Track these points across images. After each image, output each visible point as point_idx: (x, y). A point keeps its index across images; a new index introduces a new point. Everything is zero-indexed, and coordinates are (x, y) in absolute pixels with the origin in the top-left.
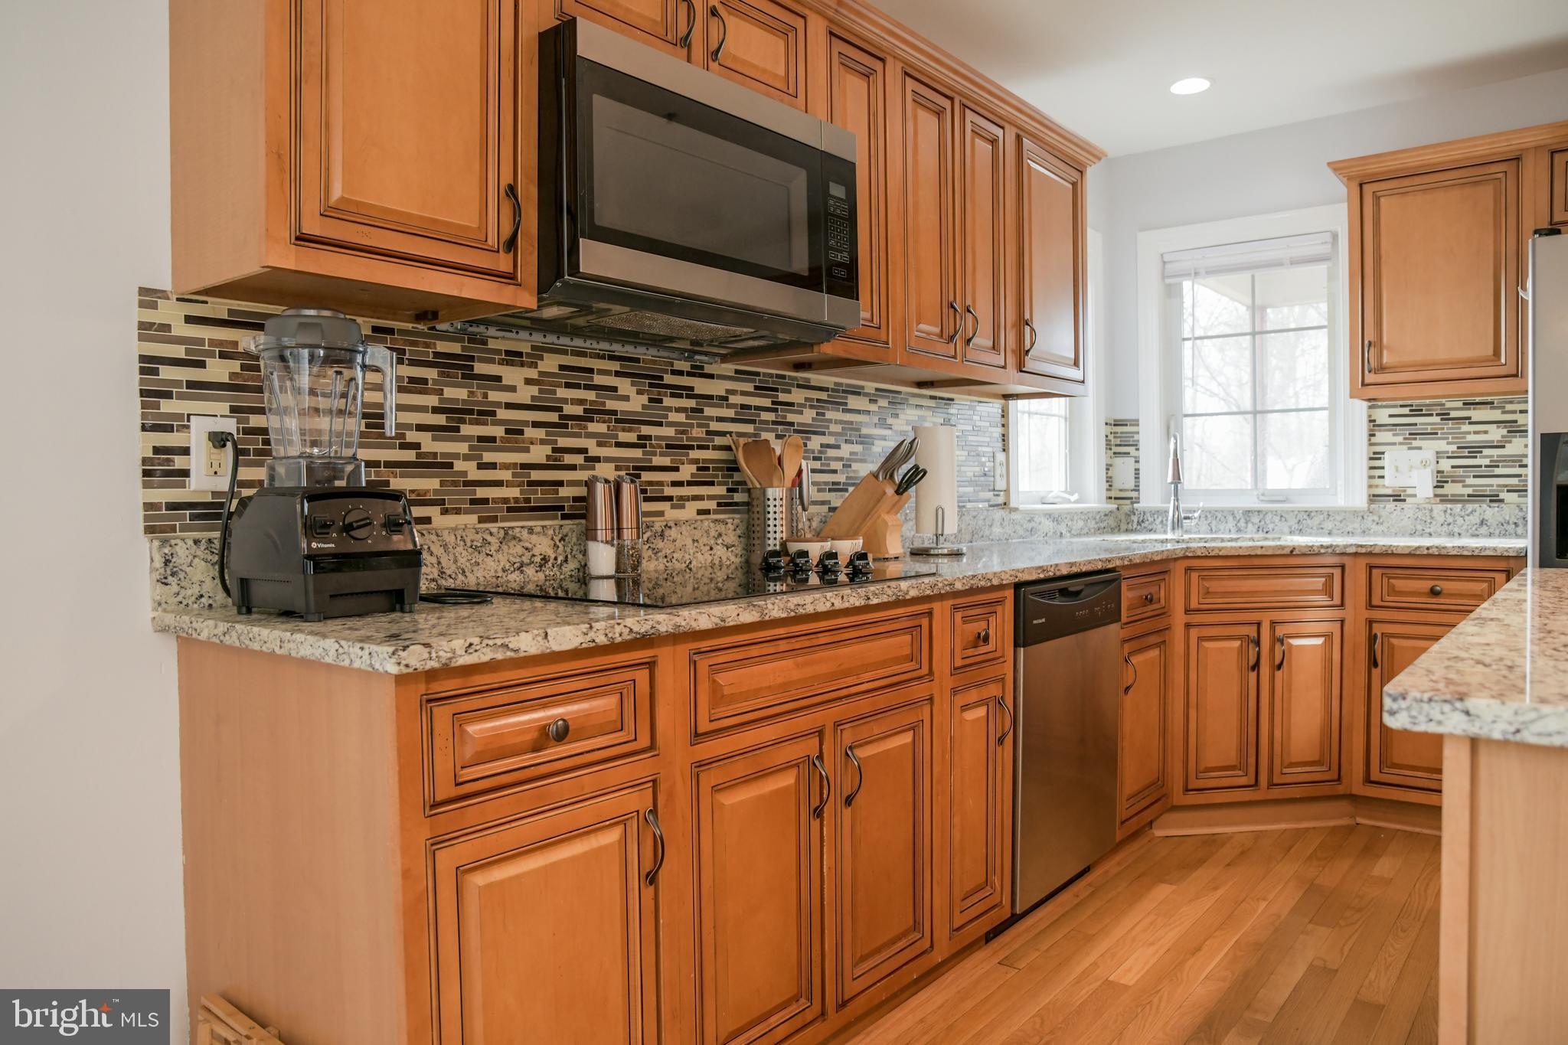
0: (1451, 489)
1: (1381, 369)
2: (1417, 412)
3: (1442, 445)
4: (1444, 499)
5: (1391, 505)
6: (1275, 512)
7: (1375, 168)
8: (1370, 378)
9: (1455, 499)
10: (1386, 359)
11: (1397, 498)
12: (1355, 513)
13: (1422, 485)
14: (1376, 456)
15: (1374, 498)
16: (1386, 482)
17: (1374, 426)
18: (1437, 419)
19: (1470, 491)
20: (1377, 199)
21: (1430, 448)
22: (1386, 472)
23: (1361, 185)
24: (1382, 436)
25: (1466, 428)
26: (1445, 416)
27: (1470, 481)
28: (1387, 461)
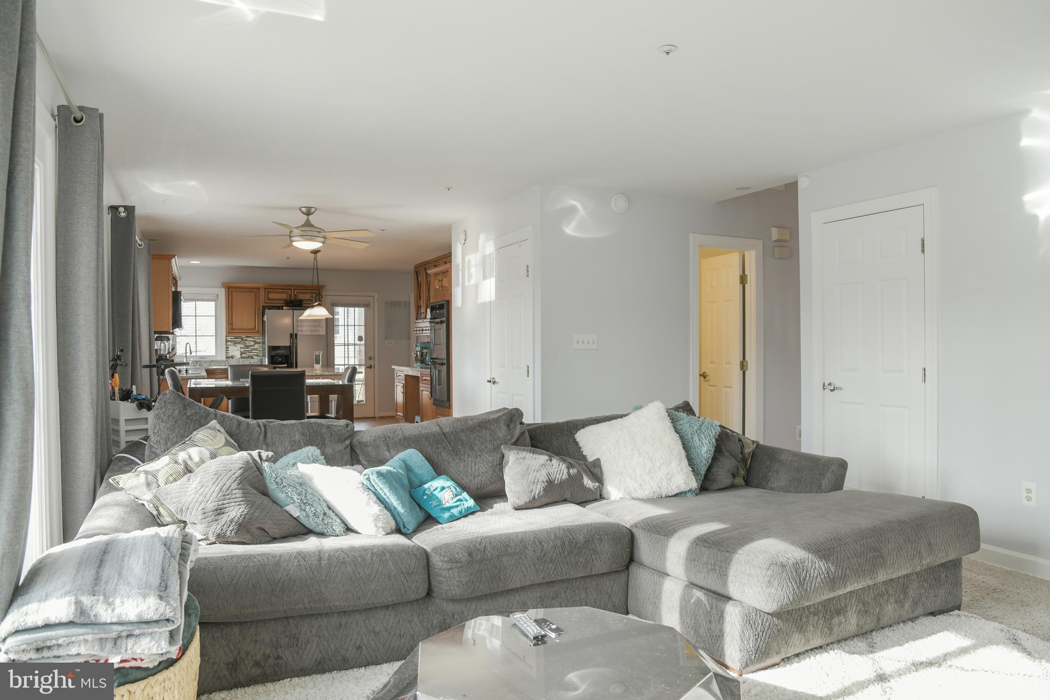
0: (243, 355)
1: (232, 329)
2: (236, 338)
3: (241, 346)
4: (242, 358)
5: (231, 359)
6: (204, 361)
7: (232, 285)
8: (230, 331)
9: (244, 358)
10: (234, 327)
11: (232, 357)
12: (223, 361)
13: (238, 355)
14: (227, 348)
15: (227, 358)
16: (230, 354)
17: (227, 341)
18: (240, 340)
19: (247, 356)
20: (232, 292)
21: (239, 346)
22: (229, 352)
23: (229, 288)
24: (229, 343)
25: (246, 342)
26: (242, 339)
27: (247, 354)
28: (230, 349)
